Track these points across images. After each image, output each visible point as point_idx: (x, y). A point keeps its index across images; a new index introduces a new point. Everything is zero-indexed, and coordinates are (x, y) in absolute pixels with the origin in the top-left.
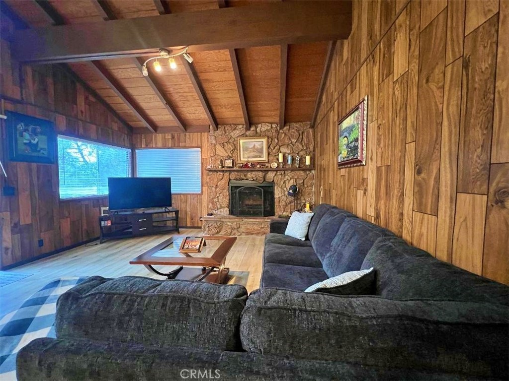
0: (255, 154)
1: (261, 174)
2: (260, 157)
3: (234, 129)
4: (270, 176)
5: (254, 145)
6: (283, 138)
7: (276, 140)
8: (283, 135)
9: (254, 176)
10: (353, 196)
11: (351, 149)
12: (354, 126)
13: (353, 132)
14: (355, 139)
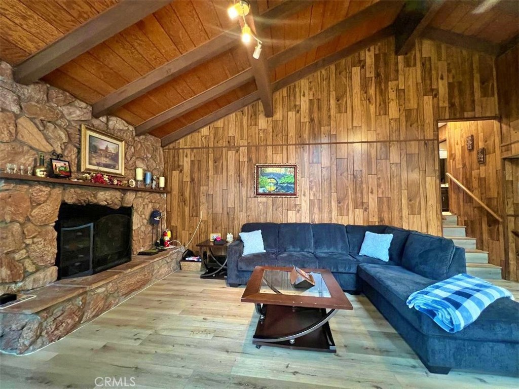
0: (107, 161)
1: (118, 194)
2: (114, 168)
3: (69, 104)
4: (130, 197)
5: (107, 148)
6: (140, 148)
7: (133, 149)
8: (140, 145)
9: (109, 198)
10: (282, 214)
11: (282, 187)
12: (286, 175)
13: (285, 178)
14: (287, 182)
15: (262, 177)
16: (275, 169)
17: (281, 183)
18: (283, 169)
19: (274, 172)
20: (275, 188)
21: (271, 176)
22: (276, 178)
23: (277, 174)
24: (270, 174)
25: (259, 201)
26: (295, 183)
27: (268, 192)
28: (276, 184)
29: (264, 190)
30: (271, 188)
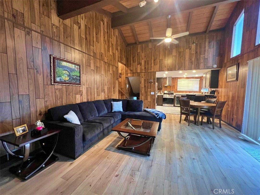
10: (73, 98)
11: (73, 78)
12: (75, 70)
13: (74, 72)
14: (76, 76)
15: (58, 68)
16: (68, 64)
17: (72, 75)
18: (73, 65)
19: (68, 66)
20: (68, 78)
21: (66, 69)
22: (69, 71)
23: (70, 68)
24: (65, 67)
25: (56, 88)
26: (80, 77)
27: (63, 81)
28: (69, 76)
29: (60, 79)
30: (65, 78)
